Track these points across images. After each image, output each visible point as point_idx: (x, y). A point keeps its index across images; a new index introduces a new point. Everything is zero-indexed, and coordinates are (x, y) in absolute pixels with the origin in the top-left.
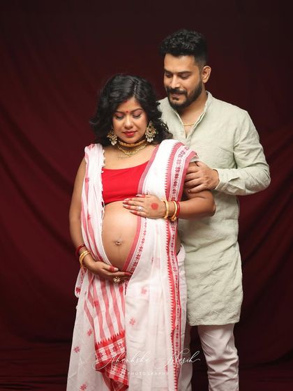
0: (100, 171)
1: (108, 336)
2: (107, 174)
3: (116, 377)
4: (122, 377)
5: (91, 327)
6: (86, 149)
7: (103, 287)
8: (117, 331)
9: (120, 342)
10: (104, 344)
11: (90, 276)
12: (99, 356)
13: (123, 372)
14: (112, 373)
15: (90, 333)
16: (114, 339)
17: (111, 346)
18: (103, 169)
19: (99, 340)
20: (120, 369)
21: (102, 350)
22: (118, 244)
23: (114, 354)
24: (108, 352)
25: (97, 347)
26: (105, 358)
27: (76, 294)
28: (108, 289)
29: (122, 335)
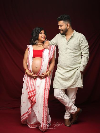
0: (32, 50)
1: (31, 90)
2: (34, 51)
3: (33, 100)
4: (34, 100)
5: (27, 88)
6: (28, 46)
7: (30, 79)
8: (34, 89)
9: (34, 91)
10: (30, 92)
11: (27, 76)
12: (29, 95)
13: (34, 99)
14: (32, 99)
15: (26, 89)
16: (33, 91)
17: (32, 92)
18: (33, 50)
19: (29, 91)
20: (33, 98)
21: (30, 93)
22: (36, 67)
23: (33, 94)
24: (31, 94)
25: (28, 93)
26: (30, 95)
27: (23, 80)
28: (31, 79)
29: (35, 90)
